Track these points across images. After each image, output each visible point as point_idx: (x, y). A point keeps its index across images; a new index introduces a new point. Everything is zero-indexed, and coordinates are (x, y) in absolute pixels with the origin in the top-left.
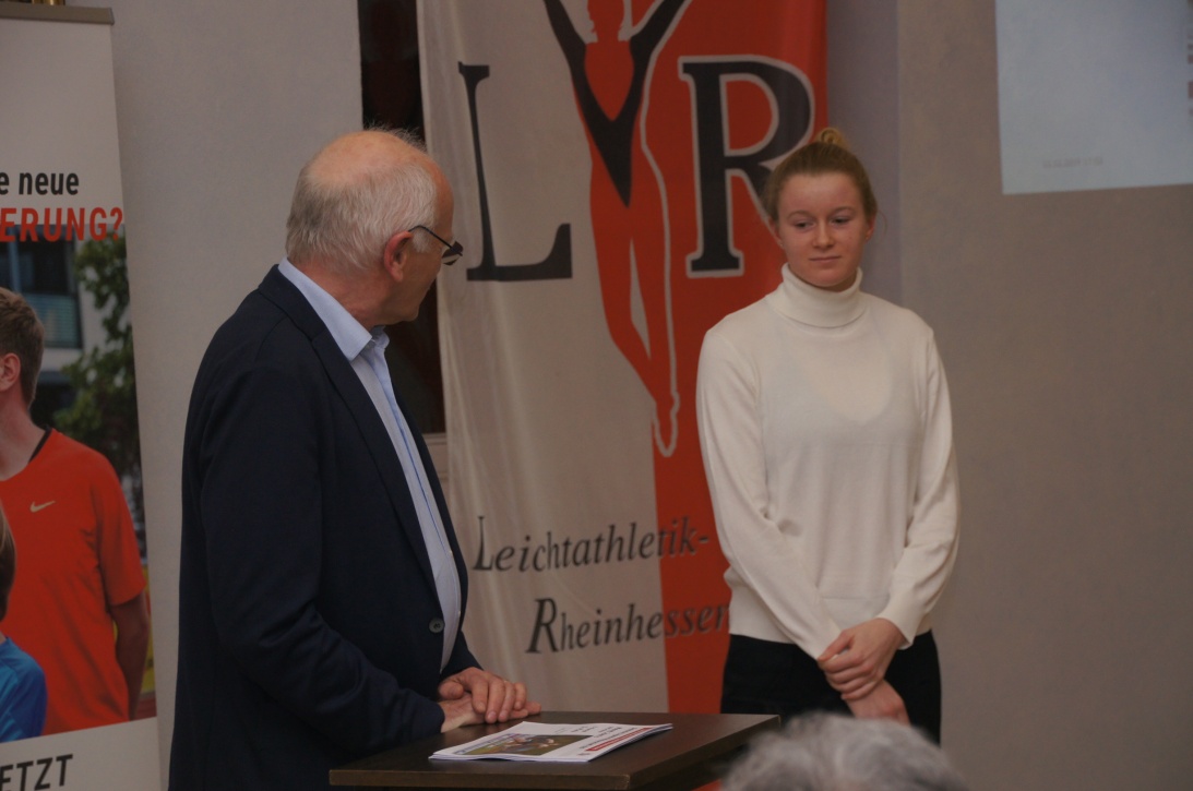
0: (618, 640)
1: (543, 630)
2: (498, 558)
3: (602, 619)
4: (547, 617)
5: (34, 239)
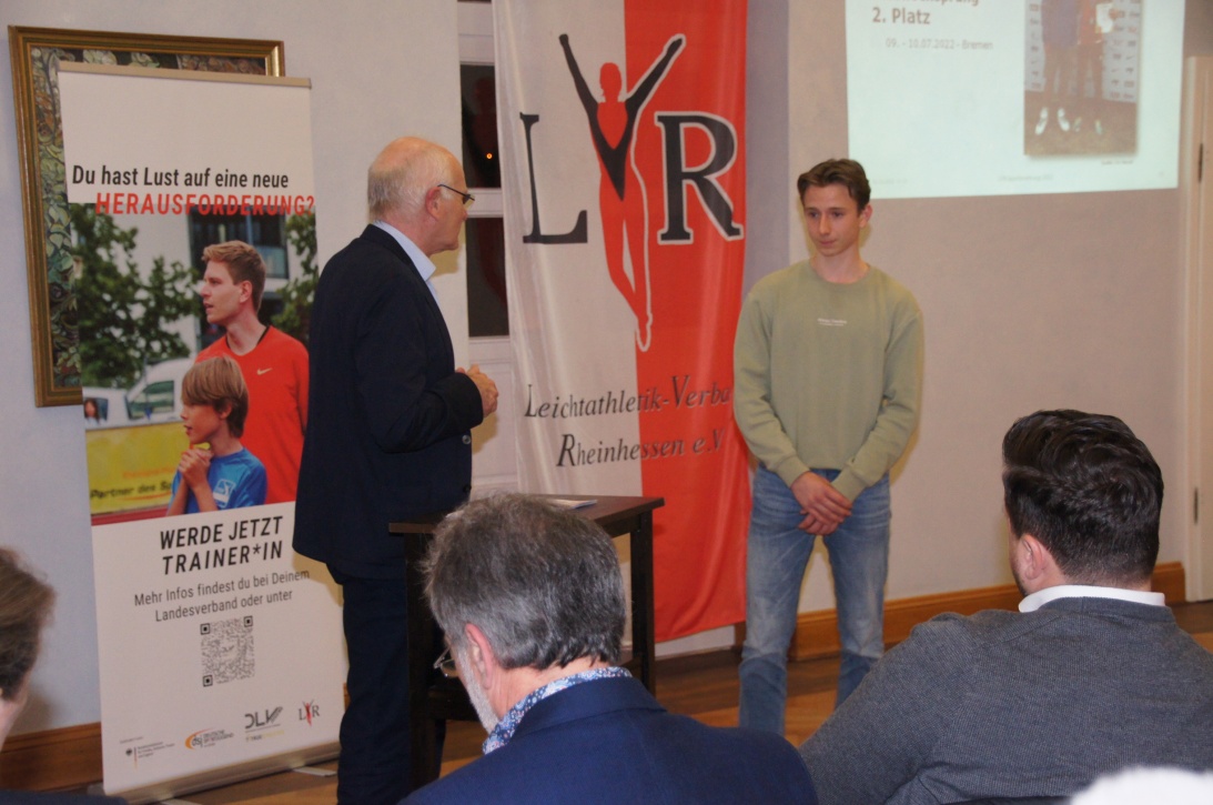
0: (612, 460)
1: (566, 453)
2: (540, 410)
3: (603, 447)
4: (569, 445)
5: (261, 213)
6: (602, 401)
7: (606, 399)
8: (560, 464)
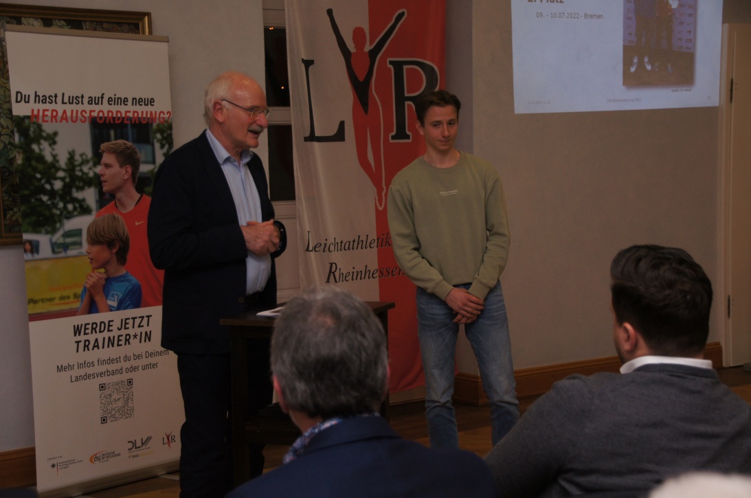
0: (361, 279)
1: (332, 274)
2: (315, 247)
3: (355, 271)
4: (333, 269)
5: (137, 122)
6: (354, 241)
7: (357, 240)
8: (328, 281)
